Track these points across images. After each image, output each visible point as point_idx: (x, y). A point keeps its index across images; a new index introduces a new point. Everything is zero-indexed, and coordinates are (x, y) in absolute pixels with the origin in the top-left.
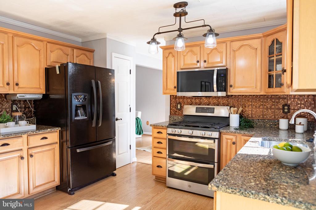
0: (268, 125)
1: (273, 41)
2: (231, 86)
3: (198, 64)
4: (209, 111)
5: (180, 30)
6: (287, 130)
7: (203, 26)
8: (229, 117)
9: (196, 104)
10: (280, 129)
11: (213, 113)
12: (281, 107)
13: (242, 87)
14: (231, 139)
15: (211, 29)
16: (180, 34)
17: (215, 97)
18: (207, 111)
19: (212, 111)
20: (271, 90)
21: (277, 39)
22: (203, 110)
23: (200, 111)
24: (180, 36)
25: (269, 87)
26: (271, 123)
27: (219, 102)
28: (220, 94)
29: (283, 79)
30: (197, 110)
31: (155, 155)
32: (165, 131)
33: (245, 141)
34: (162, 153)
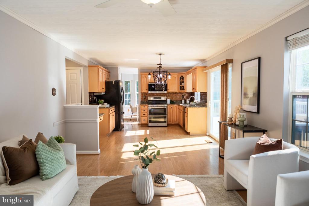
1: (181, 76)
2: (168, 89)
8: (166, 100)
11: (160, 99)
12: (181, 96)
17: (163, 93)
18: (158, 98)
19: (160, 98)
20: (181, 91)
21: (182, 76)
22: (156, 98)
25: (180, 90)
26: (179, 102)
27: (163, 95)
28: (166, 92)
29: (185, 88)
30: (154, 98)
31: (142, 116)
32: (147, 106)
33: (175, 107)
34: (145, 115)
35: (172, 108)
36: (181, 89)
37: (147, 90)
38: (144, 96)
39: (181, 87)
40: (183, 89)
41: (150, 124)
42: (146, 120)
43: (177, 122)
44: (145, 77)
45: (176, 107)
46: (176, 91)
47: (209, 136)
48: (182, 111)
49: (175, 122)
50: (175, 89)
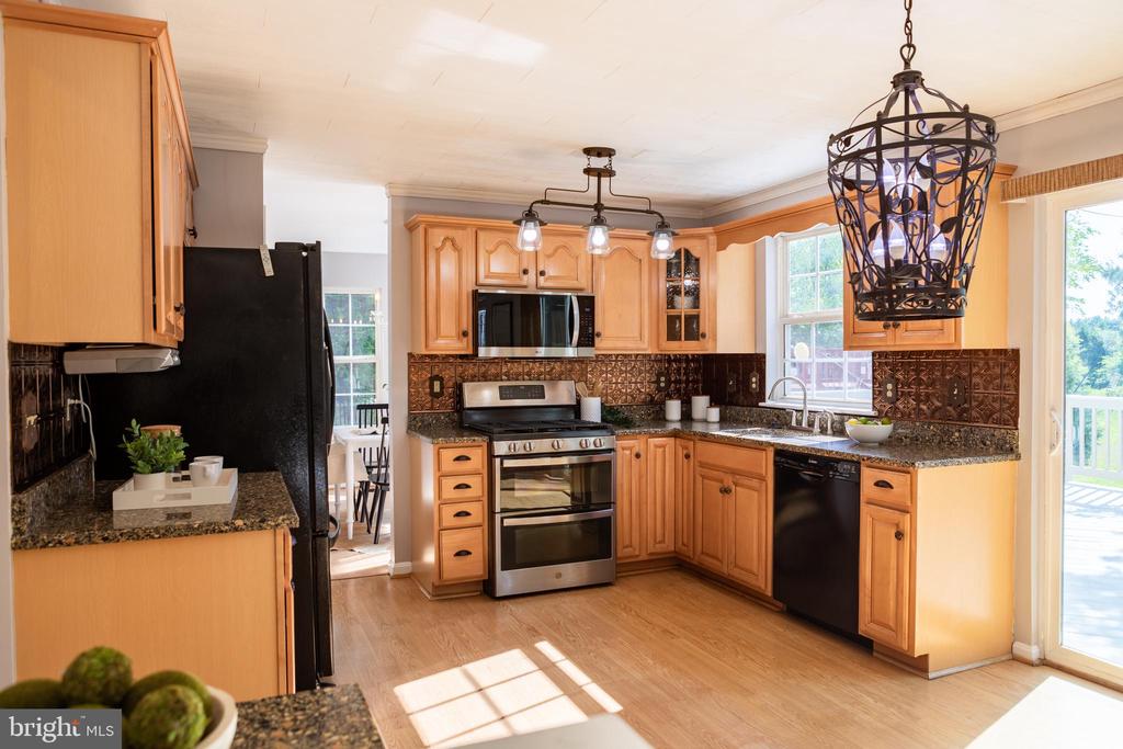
1: (678, 253)
2: (598, 335)
3: (525, 277)
4: (532, 394)
5: (598, 207)
6: (679, 421)
7: (647, 212)
8: (579, 405)
9: (496, 378)
10: (667, 421)
13: (618, 338)
14: (630, 449)
15: (663, 223)
16: (599, 217)
18: (527, 394)
19: (540, 393)
20: (673, 344)
21: (687, 251)
23: (510, 394)
24: (598, 221)
25: (671, 338)
28: (586, 352)
29: (704, 326)
30: (505, 393)
31: (445, 524)
32: (479, 451)
33: (656, 446)
34: (468, 514)
35: (638, 456)
36: (673, 335)
37: (465, 334)
38: (432, 379)
39: (672, 320)
40: (693, 333)
41: (507, 581)
42: (478, 553)
43: (669, 546)
44: (448, 244)
45: (663, 446)
46: (646, 346)
47: (1045, 663)
48: (762, 479)
49: (657, 546)
50: (637, 334)
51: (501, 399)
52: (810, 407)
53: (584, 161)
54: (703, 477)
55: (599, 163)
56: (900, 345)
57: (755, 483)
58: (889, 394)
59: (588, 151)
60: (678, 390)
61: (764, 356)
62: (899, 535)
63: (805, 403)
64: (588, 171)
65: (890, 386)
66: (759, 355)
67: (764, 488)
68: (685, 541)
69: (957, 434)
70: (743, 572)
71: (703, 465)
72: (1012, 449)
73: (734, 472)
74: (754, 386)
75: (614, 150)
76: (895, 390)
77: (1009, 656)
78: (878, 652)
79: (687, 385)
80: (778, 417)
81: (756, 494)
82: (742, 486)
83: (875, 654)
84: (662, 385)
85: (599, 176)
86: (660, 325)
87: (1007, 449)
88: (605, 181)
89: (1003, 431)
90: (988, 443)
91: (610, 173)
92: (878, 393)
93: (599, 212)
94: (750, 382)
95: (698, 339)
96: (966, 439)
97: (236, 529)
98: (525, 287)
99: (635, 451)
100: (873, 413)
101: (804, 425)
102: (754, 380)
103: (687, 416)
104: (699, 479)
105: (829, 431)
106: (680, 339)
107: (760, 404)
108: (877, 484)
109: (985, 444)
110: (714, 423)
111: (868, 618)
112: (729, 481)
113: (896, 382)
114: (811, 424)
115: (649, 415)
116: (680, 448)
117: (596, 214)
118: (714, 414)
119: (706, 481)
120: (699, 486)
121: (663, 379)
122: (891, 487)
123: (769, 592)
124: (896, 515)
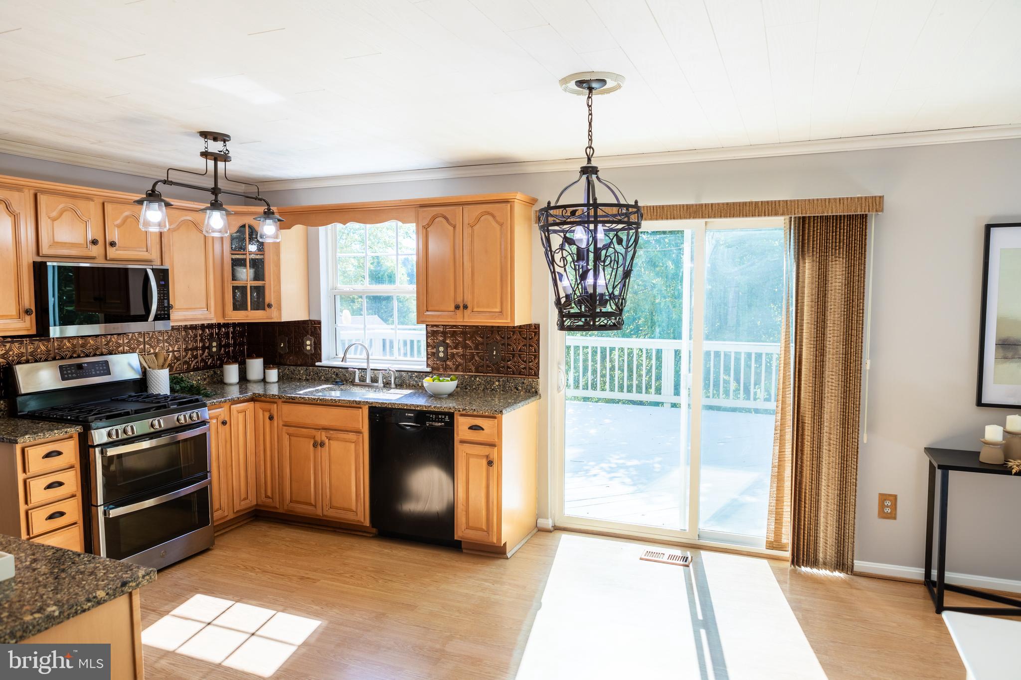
0: (195, 382)
3: (94, 248)
4: (96, 371)
6: (238, 383)
8: (145, 378)
10: (225, 384)
11: (109, 374)
13: (187, 309)
14: (217, 417)
15: (269, 209)
16: (216, 200)
18: (91, 372)
19: (105, 369)
20: (241, 313)
23: (72, 373)
24: (216, 205)
25: (236, 308)
26: (199, 378)
28: (161, 325)
29: (270, 297)
30: (65, 374)
31: (36, 531)
32: (72, 444)
33: (239, 412)
34: (62, 514)
35: (224, 423)
36: (239, 305)
37: (28, 311)
39: (237, 291)
40: (260, 303)
43: (252, 501)
45: (244, 411)
46: (212, 315)
47: (557, 528)
48: (359, 432)
49: (243, 503)
50: (204, 305)
51: (63, 379)
52: (372, 366)
53: (201, 145)
54: (290, 435)
55: (215, 147)
56: (466, 322)
57: (352, 436)
58: (441, 355)
59: (205, 135)
60: (227, 353)
61: (319, 323)
62: (490, 463)
63: (368, 363)
64: (205, 154)
65: (441, 349)
66: (314, 321)
67: (361, 439)
68: (269, 494)
69: (497, 383)
70: (339, 511)
71: (286, 425)
72: (536, 392)
73: (326, 429)
74: (308, 348)
75: (228, 136)
76: (445, 352)
77: (536, 530)
78: (466, 549)
79: (235, 348)
80: (337, 374)
81: (353, 445)
82: (337, 439)
83: (464, 551)
84: (214, 349)
85: (216, 160)
86: (226, 296)
87: (533, 392)
88: (221, 165)
89: (530, 380)
90: (520, 388)
91: (225, 158)
92: (431, 355)
93: (216, 196)
94: (303, 345)
95: (264, 309)
96: (504, 387)
97: (99, 603)
98: (93, 258)
99: (221, 419)
100: (429, 370)
101: (368, 381)
102: (308, 342)
103: (243, 378)
104: (286, 439)
105: (393, 385)
106: (246, 309)
107: (317, 364)
108: (471, 428)
109: (517, 389)
110: (274, 383)
111: (464, 526)
112: (322, 436)
113: (447, 346)
114: (374, 380)
115: (205, 379)
116: (261, 412)
117: (213, 197)
118: (273, 375)
119: (292, 438)
120: (286, 442)
121: (214, 344)
122: (483, 429)
123: (367, 523)
124: (485, 450)
